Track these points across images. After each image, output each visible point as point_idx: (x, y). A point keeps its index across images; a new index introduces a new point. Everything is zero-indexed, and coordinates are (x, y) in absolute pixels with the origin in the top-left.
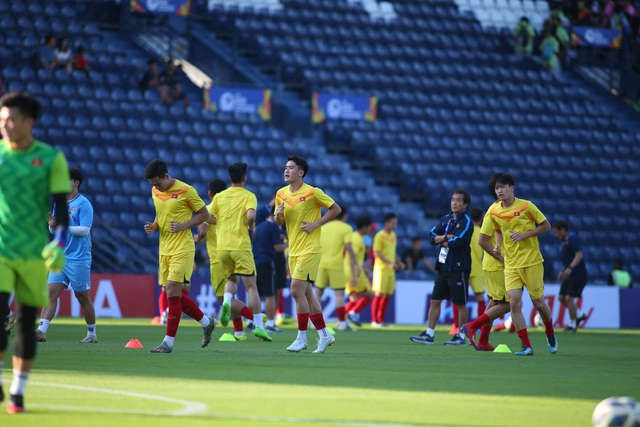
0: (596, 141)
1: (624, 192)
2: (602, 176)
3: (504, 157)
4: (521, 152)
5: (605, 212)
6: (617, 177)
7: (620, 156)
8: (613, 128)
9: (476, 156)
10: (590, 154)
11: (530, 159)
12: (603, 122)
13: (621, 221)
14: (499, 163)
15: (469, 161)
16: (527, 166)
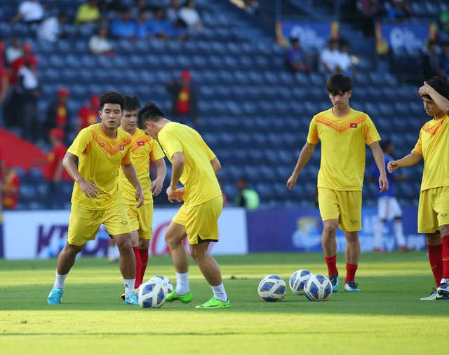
0: (216, 53)
1: (249, 107)
2: (224, 90)
3: (117, 74)
4: (135, 68)
5: (228, 129)
6: (239, 91)
7: (244, 69)
8: (234, 39)
9: (86, 74)
10: (211, 67)
11: (147, 76)
12: (223, 32)
13: (245, 137)
14: (112, 81)
15: (79, 80)
16: (143, 83)
